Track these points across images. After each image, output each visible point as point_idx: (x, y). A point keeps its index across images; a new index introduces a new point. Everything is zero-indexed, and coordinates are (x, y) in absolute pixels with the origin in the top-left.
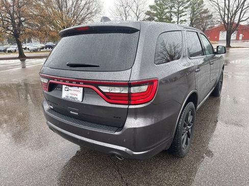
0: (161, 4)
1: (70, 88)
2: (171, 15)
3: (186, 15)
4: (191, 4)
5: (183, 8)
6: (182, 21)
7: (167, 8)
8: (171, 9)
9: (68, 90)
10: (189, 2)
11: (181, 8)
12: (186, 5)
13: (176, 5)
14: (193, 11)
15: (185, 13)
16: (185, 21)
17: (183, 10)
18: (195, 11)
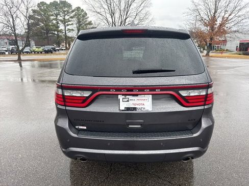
0: (45, 10)
1: (131, 97)
2: (58, 23)
3: (72, 24)
4: (75, 15)
5: (68, 17)
6: (69, 29)
7: (52, 15)
8: (57, 17)
9: (128, 101)
10: (74, 13)
11: (67, 17)
12: (72, 15)
13: (61, 13)
14: (79, 22)
15: (72, 22)
16: (73, 30)
17: (69, 19)
18: (81, 22)
